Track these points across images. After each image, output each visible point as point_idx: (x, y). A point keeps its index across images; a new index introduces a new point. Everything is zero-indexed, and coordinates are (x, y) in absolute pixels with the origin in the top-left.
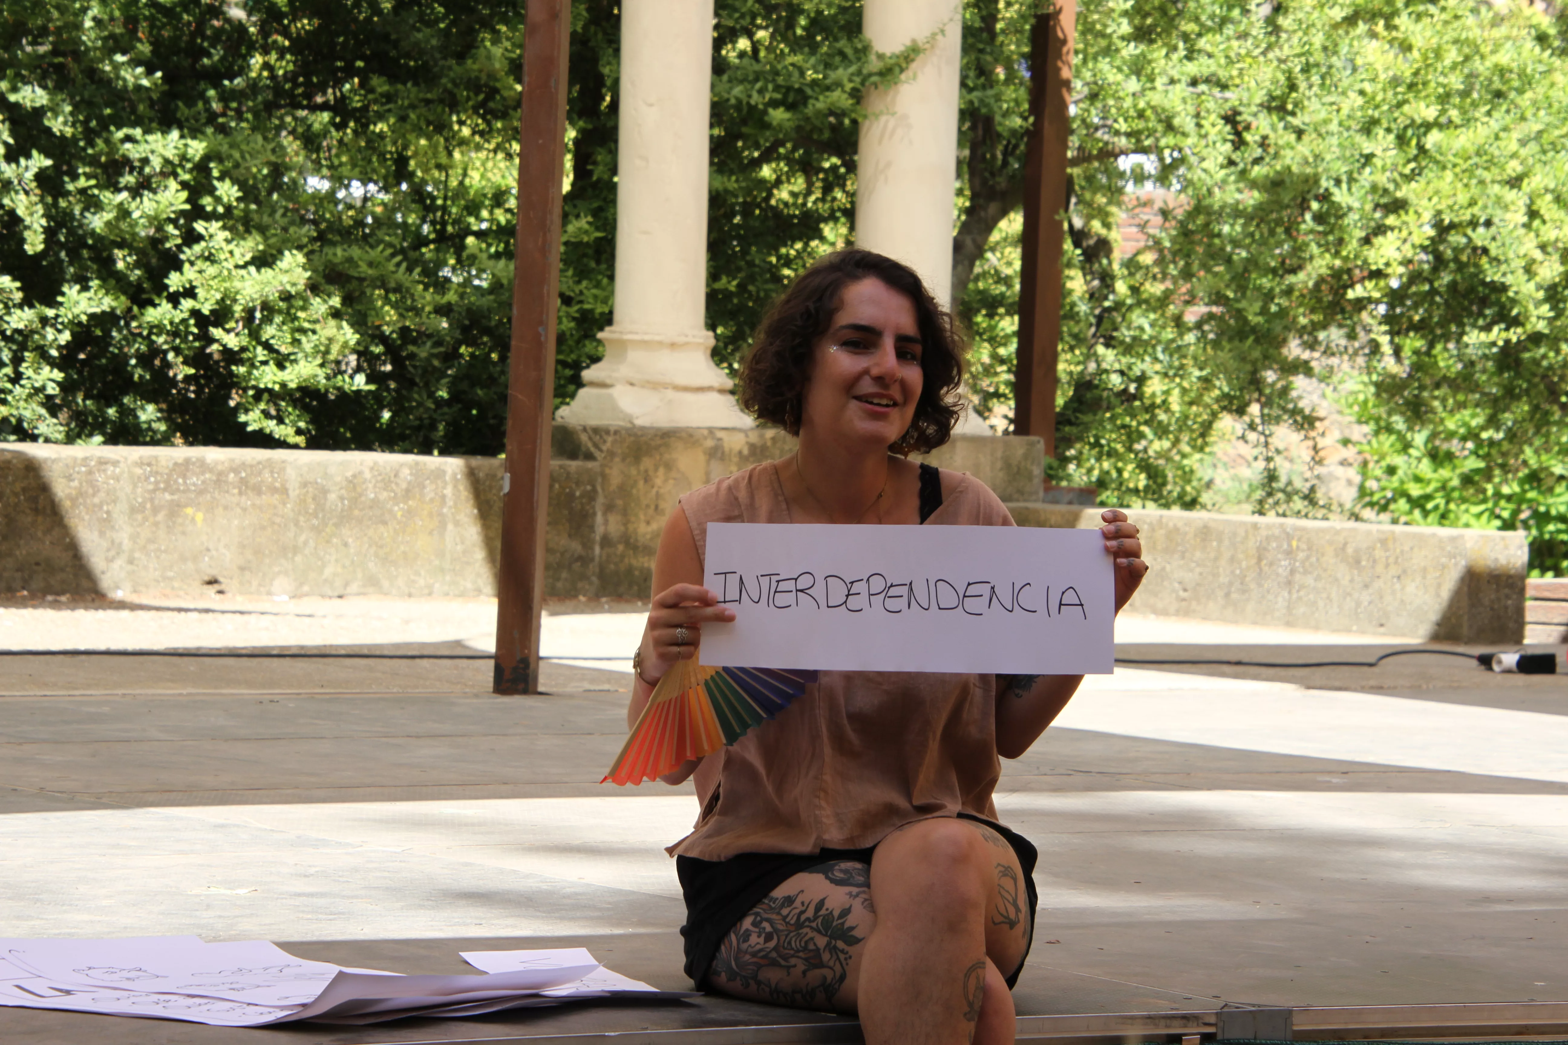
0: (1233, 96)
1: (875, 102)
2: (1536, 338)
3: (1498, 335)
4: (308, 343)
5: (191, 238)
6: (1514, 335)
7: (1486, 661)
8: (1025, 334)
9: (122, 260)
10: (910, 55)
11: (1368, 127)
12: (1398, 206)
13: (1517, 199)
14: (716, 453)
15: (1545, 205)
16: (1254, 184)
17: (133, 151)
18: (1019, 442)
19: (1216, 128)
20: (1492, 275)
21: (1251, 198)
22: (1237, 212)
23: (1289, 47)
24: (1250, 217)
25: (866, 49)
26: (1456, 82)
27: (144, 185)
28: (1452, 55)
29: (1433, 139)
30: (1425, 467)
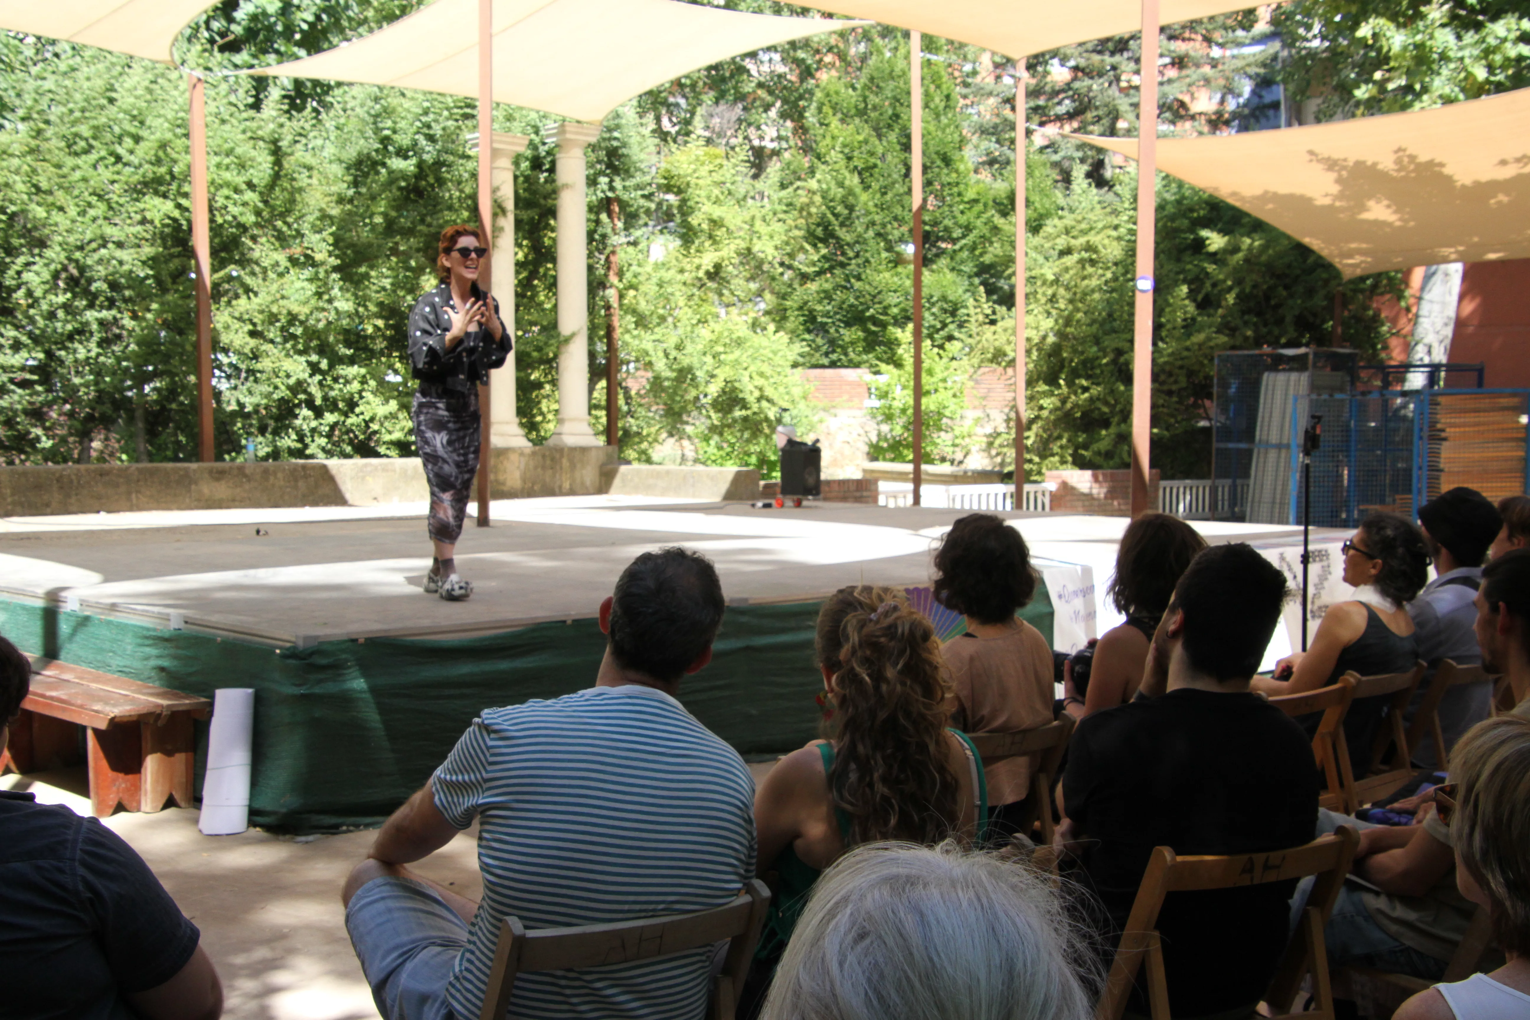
0: (665, 345)
1: (563, 349)
2: (755, 413)
3: (744, 413)
4: (398, 427)
5: (361, 397)
6: (749, 412)
7: (753, 505)
8: (608, 416)
9: (341, 405)
10: (573, 335)
11: (705, 354)
12: (713, 376)
13: (746, 374)
14: (522, 454)
15: (754, 375)
16: (673, 370)
17: (341, 372)
18: (610, 448)
19: (661, 354)
20: (741, 396)
21: (674, 374)
22: (667, 379)
23: (680, 331)
24: (673, 380)
25: (559, 334)
26: (728, 341)
27: (347, 382)
28: (726, 334)
29: (722, 357)
30: (715, 451)
